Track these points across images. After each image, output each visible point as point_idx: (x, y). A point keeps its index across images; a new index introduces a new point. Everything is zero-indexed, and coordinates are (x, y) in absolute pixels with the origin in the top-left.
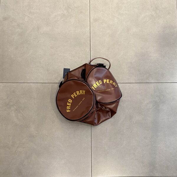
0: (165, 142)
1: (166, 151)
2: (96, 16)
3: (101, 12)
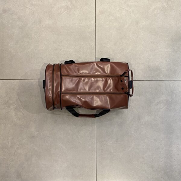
0: (177, 145)
1: (178, 155)
2: (102, 8)
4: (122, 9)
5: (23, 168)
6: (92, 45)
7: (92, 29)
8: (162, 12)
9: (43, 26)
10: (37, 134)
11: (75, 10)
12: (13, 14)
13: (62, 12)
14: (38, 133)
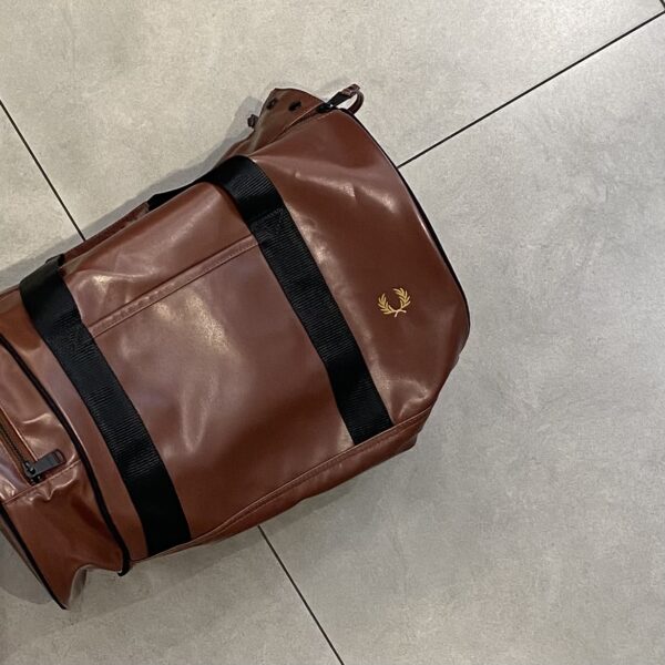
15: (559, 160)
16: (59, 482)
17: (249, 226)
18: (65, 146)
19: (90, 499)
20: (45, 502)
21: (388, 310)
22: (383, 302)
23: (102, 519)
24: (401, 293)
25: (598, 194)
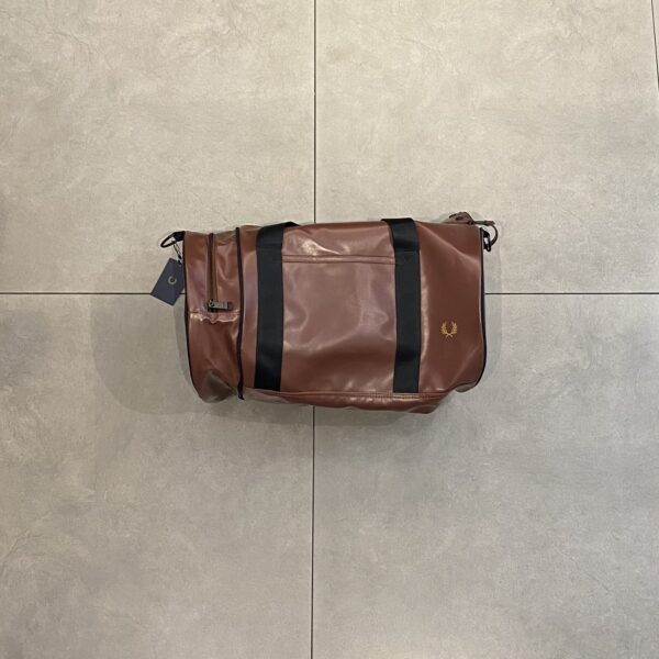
0: (615, 533)
1: (618, 568)
2: (338, 38)
3: (357, 23)
4: (410, 43)
5: (30, 630)
6: (300, 170)
7: (300, 112)
8: (551, 55)
9: (122, 100)
10: (89, 497)
11: (240, 46)
12: (15, 57)
13: (192, 53)
14: (92, 492)
15: (575, 336)
16: (223, 318)
17: (395, 251)
18: (333, 191)
19: (234, 336)
20: (210, 323)
21: (445, 332)
22: (444, 325)
23: (235, 349)
24: (455, 326)
25: (585, 364)
